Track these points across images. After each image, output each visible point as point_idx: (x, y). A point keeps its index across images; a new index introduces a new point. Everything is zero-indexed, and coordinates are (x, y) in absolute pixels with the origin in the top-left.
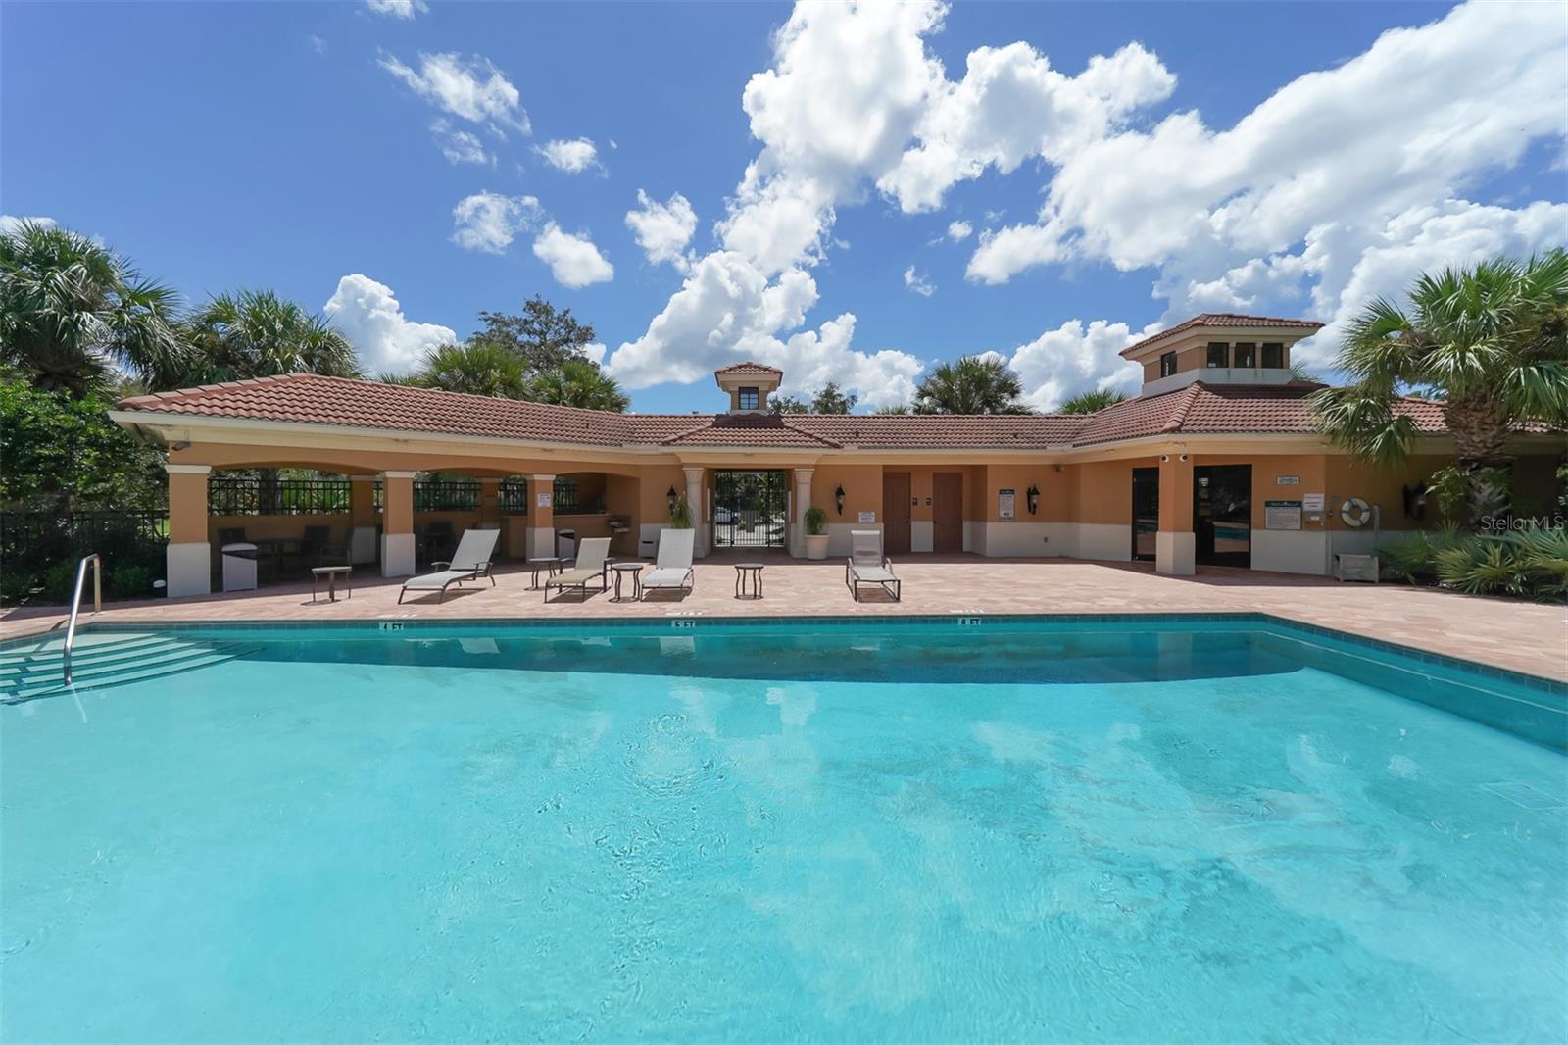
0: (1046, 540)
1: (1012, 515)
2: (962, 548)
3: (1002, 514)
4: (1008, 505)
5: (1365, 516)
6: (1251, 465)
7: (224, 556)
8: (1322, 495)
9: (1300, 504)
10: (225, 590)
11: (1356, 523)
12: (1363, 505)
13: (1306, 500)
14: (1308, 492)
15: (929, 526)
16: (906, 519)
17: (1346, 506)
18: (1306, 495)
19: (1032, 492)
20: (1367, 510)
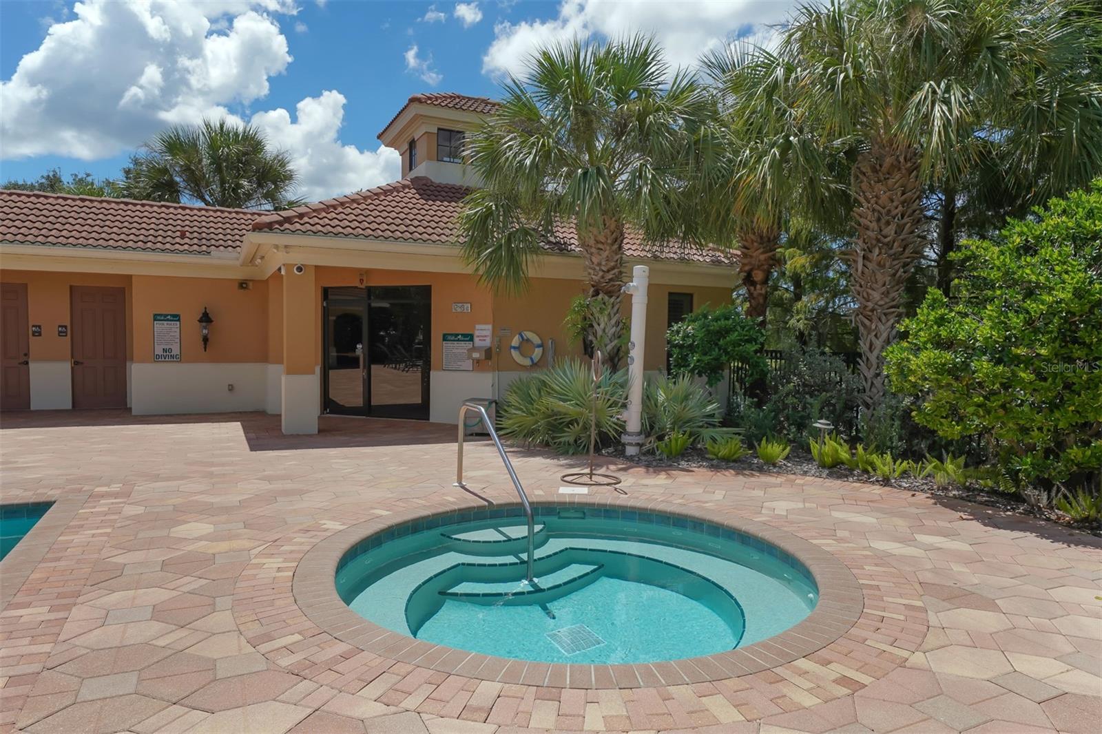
0: (231, 388)
1: (176, 351)
3: (159, 351)
4: (169, 337)
5: (537, 353)
6: (430, 286)
8: (490, 327)
9: (469, 337)
11: (527, 362)
12: (536, 340)
13: (477, 333)
14: (479, 323)
15: (63, 370)
16: (23, 359)
17: (515, 341)
18: (478, 327)
19: (206, 318)
20: (539, 346)
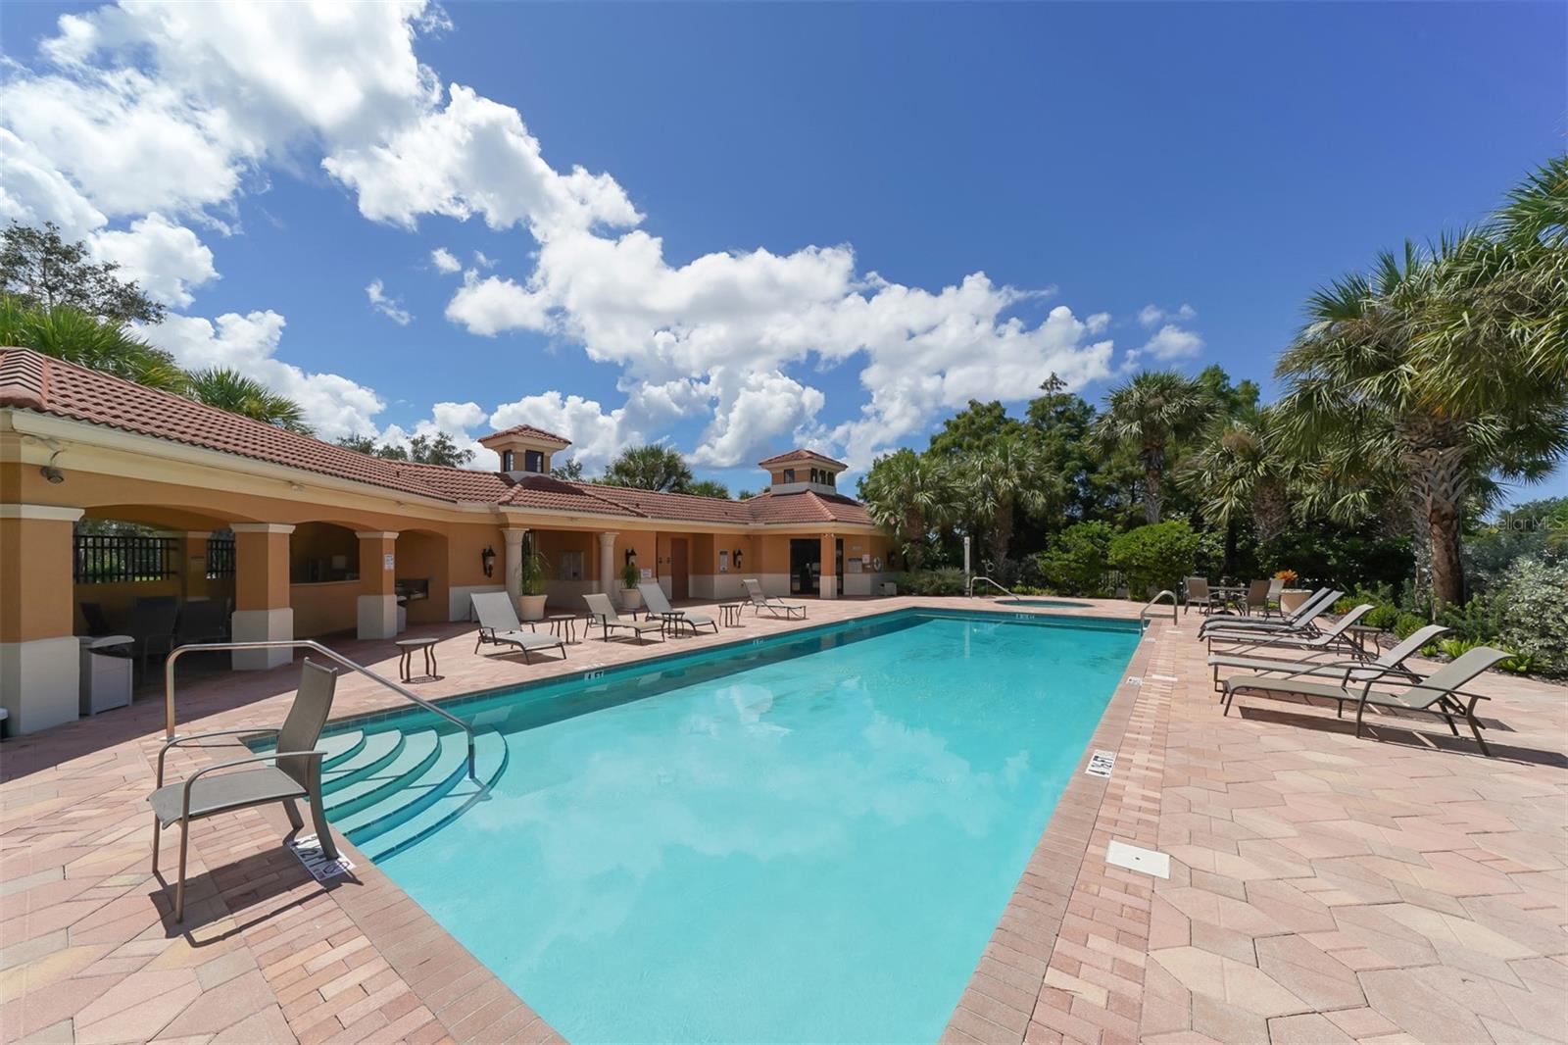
1: (726, 569)
2: (687, 595)
3: (721, 568)
4: (724, 562)
7: (94, 656)
8: (869, 555)
9: (861, 560)
10: (93, 712)
11: (878, 569)
13: (863, 558)
18: (864, 555)
19: (737, 553)
